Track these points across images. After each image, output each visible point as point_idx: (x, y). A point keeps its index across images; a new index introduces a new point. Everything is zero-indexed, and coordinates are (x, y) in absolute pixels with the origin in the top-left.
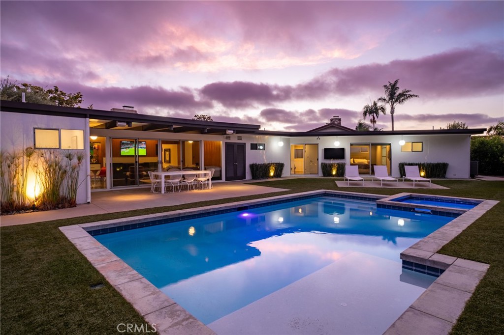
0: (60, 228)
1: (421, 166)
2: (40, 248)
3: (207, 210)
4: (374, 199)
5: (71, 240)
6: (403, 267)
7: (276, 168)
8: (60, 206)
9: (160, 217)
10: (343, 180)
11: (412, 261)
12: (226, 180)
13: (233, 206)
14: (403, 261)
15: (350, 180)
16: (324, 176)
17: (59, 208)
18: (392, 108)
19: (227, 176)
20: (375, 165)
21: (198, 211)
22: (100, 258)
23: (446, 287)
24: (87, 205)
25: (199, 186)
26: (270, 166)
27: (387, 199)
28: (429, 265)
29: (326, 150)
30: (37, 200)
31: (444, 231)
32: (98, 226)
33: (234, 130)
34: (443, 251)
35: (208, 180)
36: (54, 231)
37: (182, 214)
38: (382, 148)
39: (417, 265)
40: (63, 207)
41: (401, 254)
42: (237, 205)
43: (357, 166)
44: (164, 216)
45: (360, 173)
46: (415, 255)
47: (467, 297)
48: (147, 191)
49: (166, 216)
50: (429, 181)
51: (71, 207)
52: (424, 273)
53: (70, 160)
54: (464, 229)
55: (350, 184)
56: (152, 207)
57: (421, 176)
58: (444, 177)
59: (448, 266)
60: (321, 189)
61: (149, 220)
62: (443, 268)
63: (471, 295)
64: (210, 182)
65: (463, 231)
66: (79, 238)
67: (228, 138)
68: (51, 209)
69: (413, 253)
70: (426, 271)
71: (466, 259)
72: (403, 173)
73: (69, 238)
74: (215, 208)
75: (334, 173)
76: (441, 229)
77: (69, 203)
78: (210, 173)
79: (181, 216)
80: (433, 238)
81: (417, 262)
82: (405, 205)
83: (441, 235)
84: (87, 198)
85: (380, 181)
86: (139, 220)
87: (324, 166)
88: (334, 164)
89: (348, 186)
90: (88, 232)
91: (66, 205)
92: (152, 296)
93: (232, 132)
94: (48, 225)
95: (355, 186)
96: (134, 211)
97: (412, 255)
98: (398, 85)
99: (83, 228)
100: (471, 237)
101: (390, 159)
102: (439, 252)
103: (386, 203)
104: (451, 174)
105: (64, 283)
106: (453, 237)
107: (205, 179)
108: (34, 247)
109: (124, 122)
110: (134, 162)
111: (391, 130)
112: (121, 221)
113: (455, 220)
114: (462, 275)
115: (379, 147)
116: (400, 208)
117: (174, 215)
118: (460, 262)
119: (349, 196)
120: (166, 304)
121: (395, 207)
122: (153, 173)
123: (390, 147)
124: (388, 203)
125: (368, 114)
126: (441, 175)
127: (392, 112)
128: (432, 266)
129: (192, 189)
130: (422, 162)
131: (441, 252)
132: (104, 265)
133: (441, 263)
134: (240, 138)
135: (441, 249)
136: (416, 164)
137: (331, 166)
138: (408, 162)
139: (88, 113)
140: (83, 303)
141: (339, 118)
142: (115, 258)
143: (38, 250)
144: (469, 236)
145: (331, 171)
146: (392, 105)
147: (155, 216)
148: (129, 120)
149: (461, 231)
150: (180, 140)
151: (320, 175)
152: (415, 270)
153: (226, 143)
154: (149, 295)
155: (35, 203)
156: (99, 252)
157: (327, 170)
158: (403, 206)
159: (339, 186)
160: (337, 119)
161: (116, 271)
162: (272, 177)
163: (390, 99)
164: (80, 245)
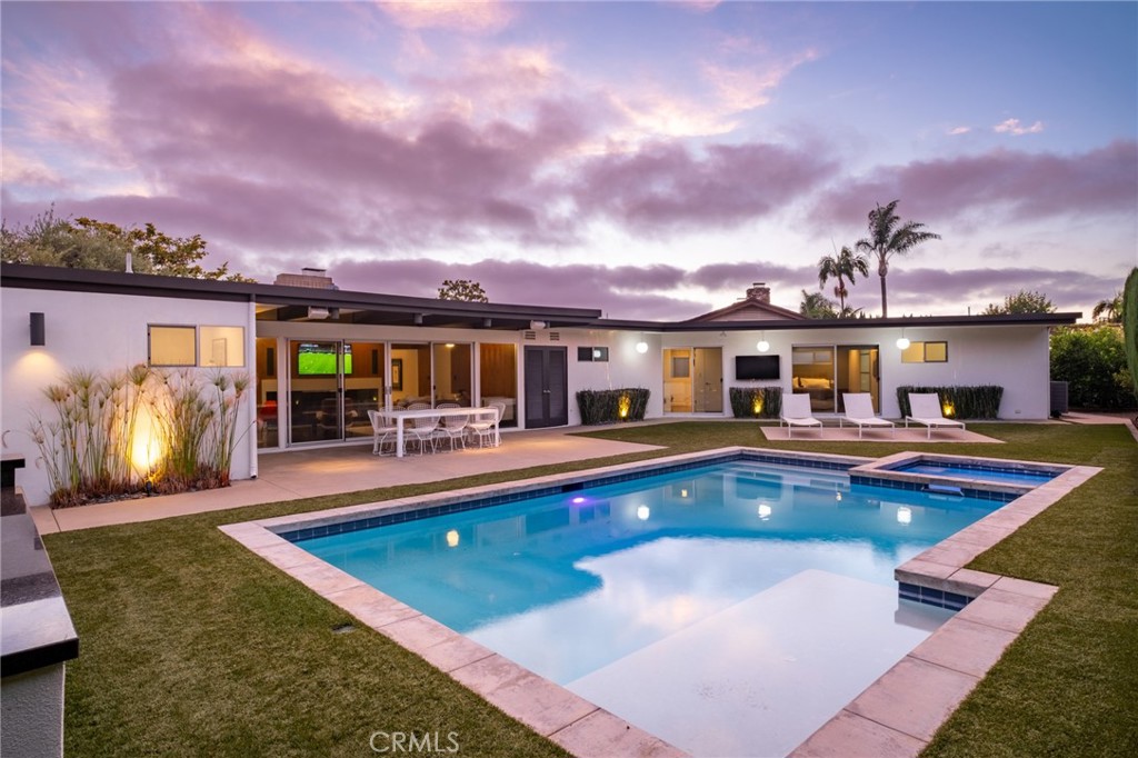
0: (223, 528)
1: (944, 394)
2: (204, 566)
3: (503, 490)
4: (844, 467)
5: (255, 551)
6: (901, 596)
7: (631, 400)
8: (199, 484)
9: (411, 505)
10: (778, 424)
11: (916, 584)
12: (526, 427)
13: (552, 482)
14: (901, 584)
15: (793, 425)
16: (736, 416)
17: (198, 489)
18: (883, 263)
19: (530, 418)
20: (847, 391)
21: (485, 493)
22: (326, 582)
23: (975, 624)
24: (251, 482)
25: (473, 441)
26: (621, 395)
27: (871, 466)
28: (949, 591)
29: (741, 361)
30: (153, 472)
31: (983, 529)
32: (293, 525)
33: (545, 322)
34: (977, 564)
35: (493, 427)
36: (211, 534)
37: (453, 498)
38: (860, 355)
39: (926, 591)
40: (206, 487)
41: (896, 571)
42: (562, 481)
43: (808, 395)
44: (419, 504)
45: (814, 410)
46: (921, 573)
47: (1010, 638)
48: (366, 451)
49: (423, 503)
50: (961, 427)
51: (221, 486)
52: (940, 605)
53: (223, 390)
54: (1021, 524)
55: (794, 434)
56: (389, 485)
57: (944, 416)
58: (994, 416)
59: (983, 589)
60: (732, 445)
61: (391, 513)
62: (973, 595)
63: (1016, 636)
64: (497, 431)
65: (1020, 528)
66: (268, 547)
67: (532, 336)
68: (182, 491)
69: (918, 568)
70: (943, 602)
71: (1016, 578)
72: (905, 409)
73: (249, 547)
74: (519, 487)
75: (758, 409)
76: (977, 525)
77: (217, 477)
78: (495, 412)
79: (452, 502)
80: (960, 541)
81: (927, 586)
82: (909, 477)
83: (974, 536)
84: (250, 467)
85: (858, 426)
86: (371, 512)
87: (735, 394)
88: (758, 389)
89: (789, 438)
90: (280, 535)
91: (212, 481)
92: (450, 644)
93: (543, 325)
94: (194, 523)
95: (803, 438)
96: (354, 493)
97: (916, 571)
98: (895, 213)
99: (266, 528)
100: (1034, 538)
101: (878, 379)
102: (968, 567)
103: (869, 473)
104: (1009, 410)
105: (281, 623)
106: (998, 540)
107: (486, 425)
108: (190, 563)
109: (324, 308)
110: (336, 390)
111: (881, 315)
112: (335, 514)
113: (1006, 507)
114: (1007, 605)
115: (854, 353)
116: (898, 484)
117: (438, 501)
118: (1007, 583)
119: (791, 460)
120: (479, 655)
121: (887, 482)
122: (376, 413)
123: (878, 353)
124: (874, 473)
125: (828, 275)
126: (987, 414)
127: (882, 272)
128: (955, 592)
129: (460, 446)
130: (948, 385)
131: (973, 566)
132: (340, 594)
133: (970, 585)
134: (555, 336)
135: (973, 562)
136: (934, 390)
137: (751, 394)
138: (916, 386)
139: (254, 292)
140: (335, 654)
141: (766, 286)
142: (355, 582)
143: (202, 569)
144: (1029, 536)
145: (752, 406)
146: (883, 256)
147: (401, 504)
148: (333, 305)
149: (1016, 528)
150: (430, 343)
151: (727, 413)
152: (924, 601)
153: (526, 347)
154: (444, 642)
155: (151, 479)
156: (318, 571)
157: (741, 403)
158: (905, 480)
159: (769, 438)
160: (760, 289)
161: (368, 604)
162: (625, 420)
163: (876, 243)
164: (276, 559)
